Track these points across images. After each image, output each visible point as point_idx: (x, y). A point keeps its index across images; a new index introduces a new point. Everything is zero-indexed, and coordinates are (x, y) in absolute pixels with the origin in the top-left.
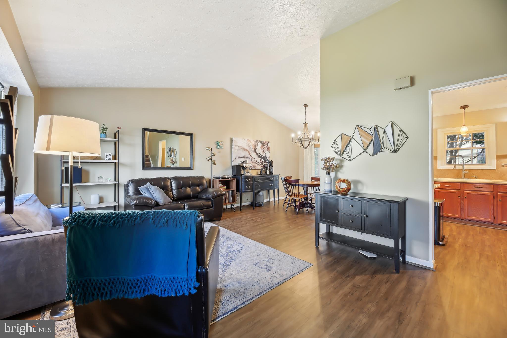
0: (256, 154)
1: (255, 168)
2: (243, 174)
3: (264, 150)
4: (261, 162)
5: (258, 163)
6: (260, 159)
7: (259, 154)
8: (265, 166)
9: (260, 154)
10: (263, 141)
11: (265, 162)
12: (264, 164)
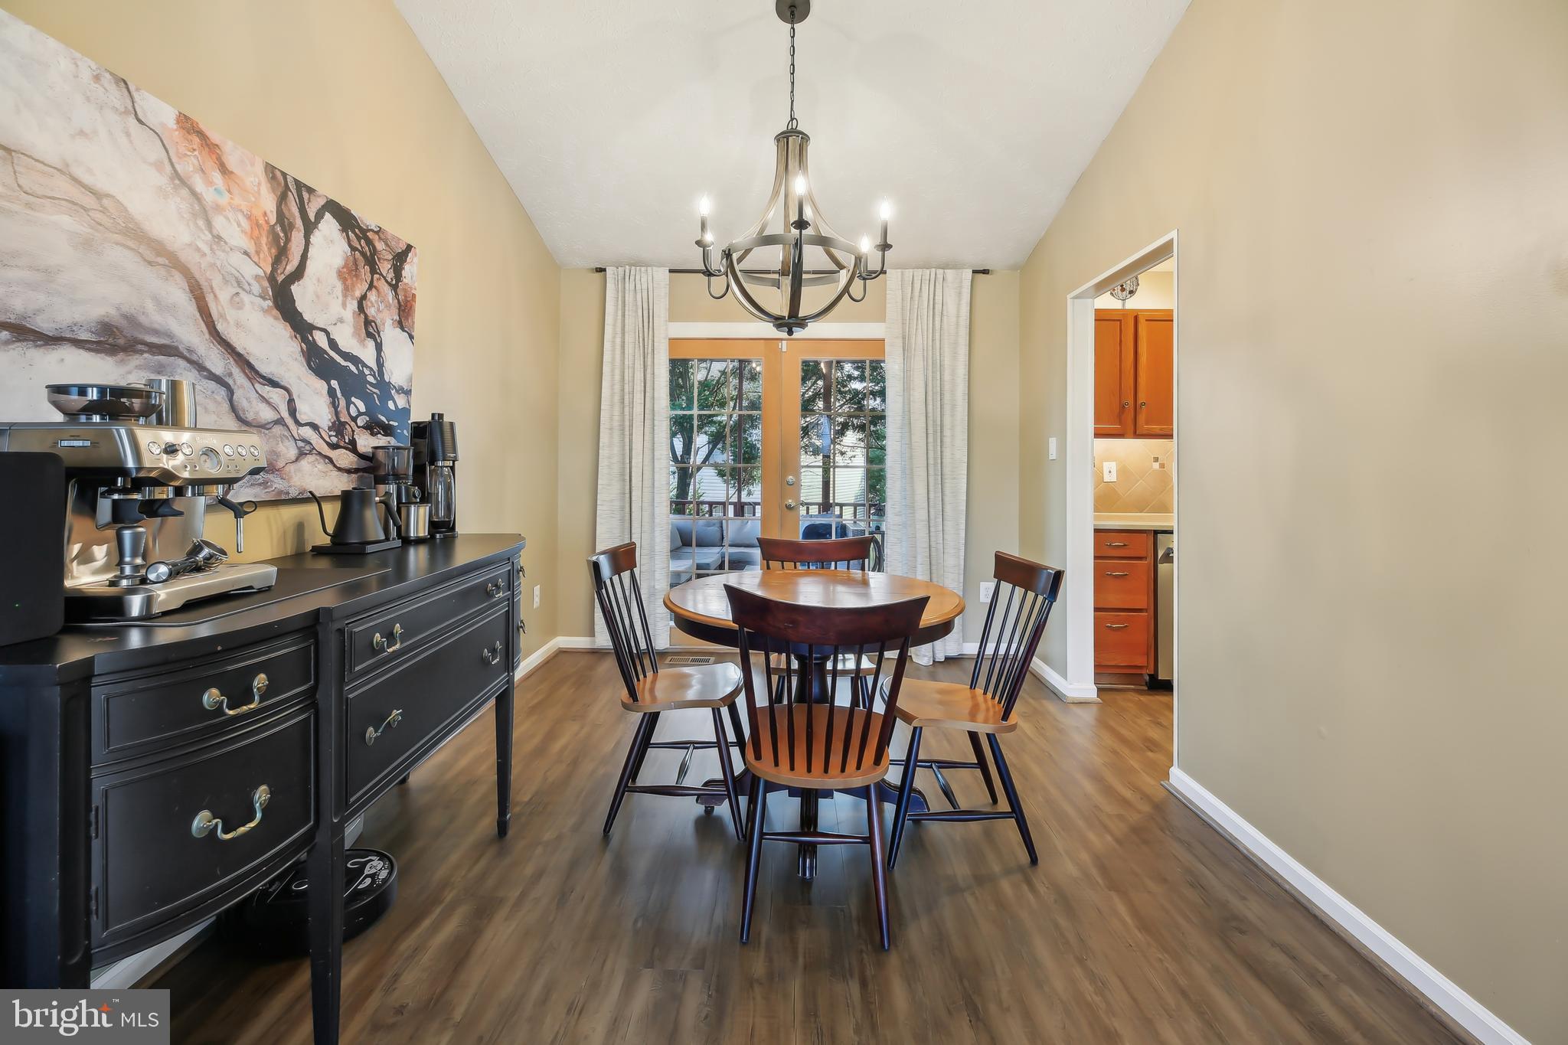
0: (283, 330)
1: (278, 484)
2: (109, 607)
3: (371, 312)
4: (343, 424)
5: (307, 432)
6: (331, 392)
7: (321, 340)
8: (371, 468)
9: (333, 344)
10: (368, 217)
11: (374, 427)
12: (366, 443)
